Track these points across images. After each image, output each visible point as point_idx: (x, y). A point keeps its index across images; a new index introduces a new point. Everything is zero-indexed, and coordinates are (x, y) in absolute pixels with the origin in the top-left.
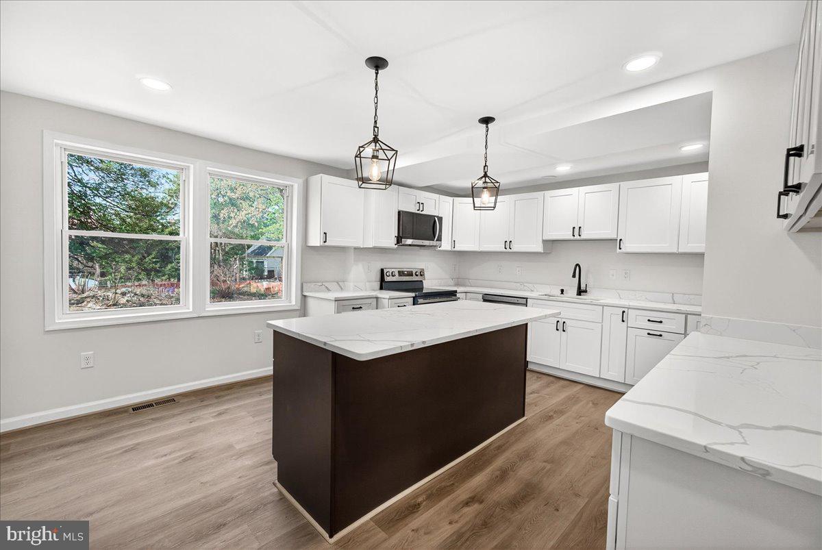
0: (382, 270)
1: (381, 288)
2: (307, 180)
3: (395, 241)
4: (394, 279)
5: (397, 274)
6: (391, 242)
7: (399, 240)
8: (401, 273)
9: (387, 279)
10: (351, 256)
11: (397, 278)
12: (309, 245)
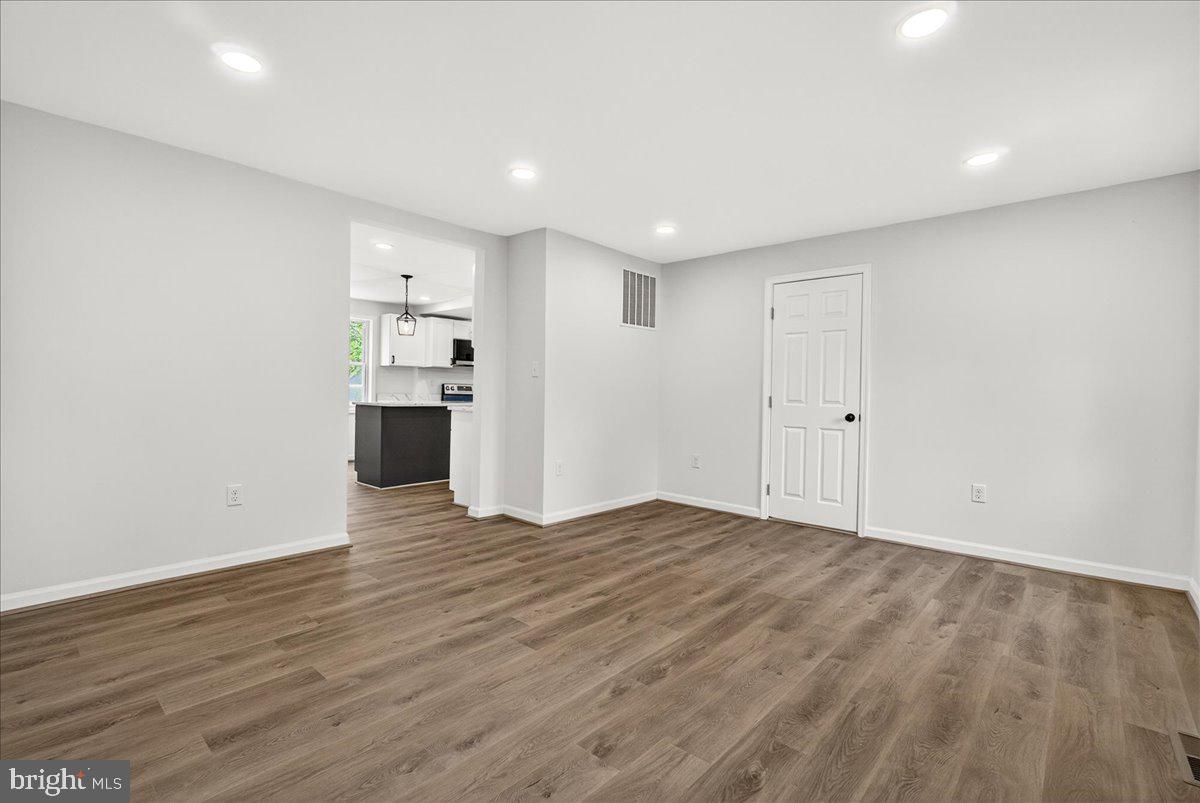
0: (443, 385)
1: (442, 399)
2: (380, 318)
3: (450, 362)
4: (453, 392)
5: (456, 388)
6: (447, 363)
7: (454, 362)
8: (460, 388)
9: (446, 392)
10: (416, 373)
11: (456, 392)
12: (382, 364)
